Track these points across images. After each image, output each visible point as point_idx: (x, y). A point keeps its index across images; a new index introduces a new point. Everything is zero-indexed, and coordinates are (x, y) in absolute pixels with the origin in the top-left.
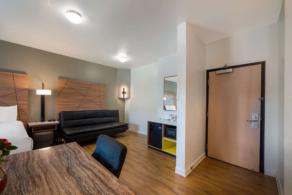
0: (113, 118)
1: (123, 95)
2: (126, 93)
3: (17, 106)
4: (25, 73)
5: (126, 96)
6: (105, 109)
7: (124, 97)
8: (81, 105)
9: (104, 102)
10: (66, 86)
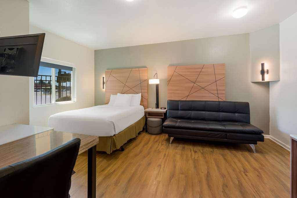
0: (236, 114)
1: (261, 76)
2: (270, 72)
3: (141, 94)
4: (146, 67)
5: (267, 78)
6: (224, 100)
7: (263, 79)
8: (191, 93)
9: (224, 90)
10: (175, 73)
